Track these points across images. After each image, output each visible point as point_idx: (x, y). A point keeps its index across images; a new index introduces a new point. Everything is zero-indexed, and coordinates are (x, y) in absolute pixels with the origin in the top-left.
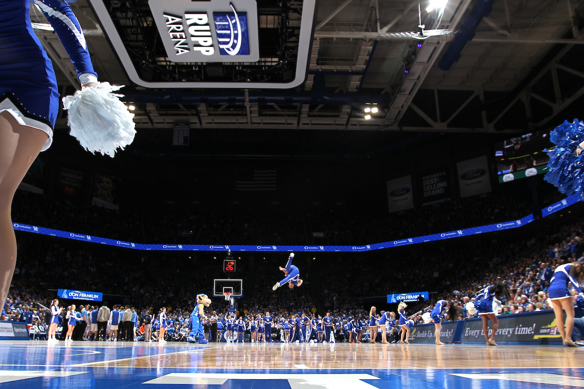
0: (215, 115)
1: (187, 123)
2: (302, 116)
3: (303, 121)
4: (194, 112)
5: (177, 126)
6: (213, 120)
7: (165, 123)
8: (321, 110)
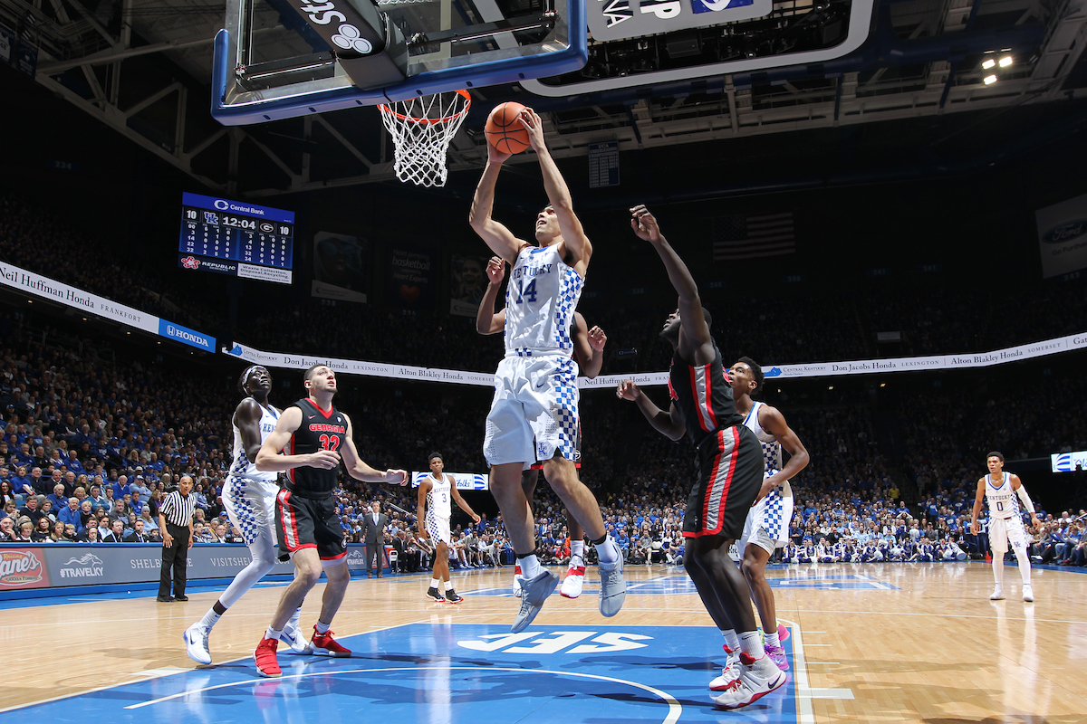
0: (666, 119)
1: (613, 143)
2: (843, 97)
3: (845, 107)
4: (625, 119)
5: (594, 151)
6: (662, 129)
7: (571, 148)
8: (883, 78)
